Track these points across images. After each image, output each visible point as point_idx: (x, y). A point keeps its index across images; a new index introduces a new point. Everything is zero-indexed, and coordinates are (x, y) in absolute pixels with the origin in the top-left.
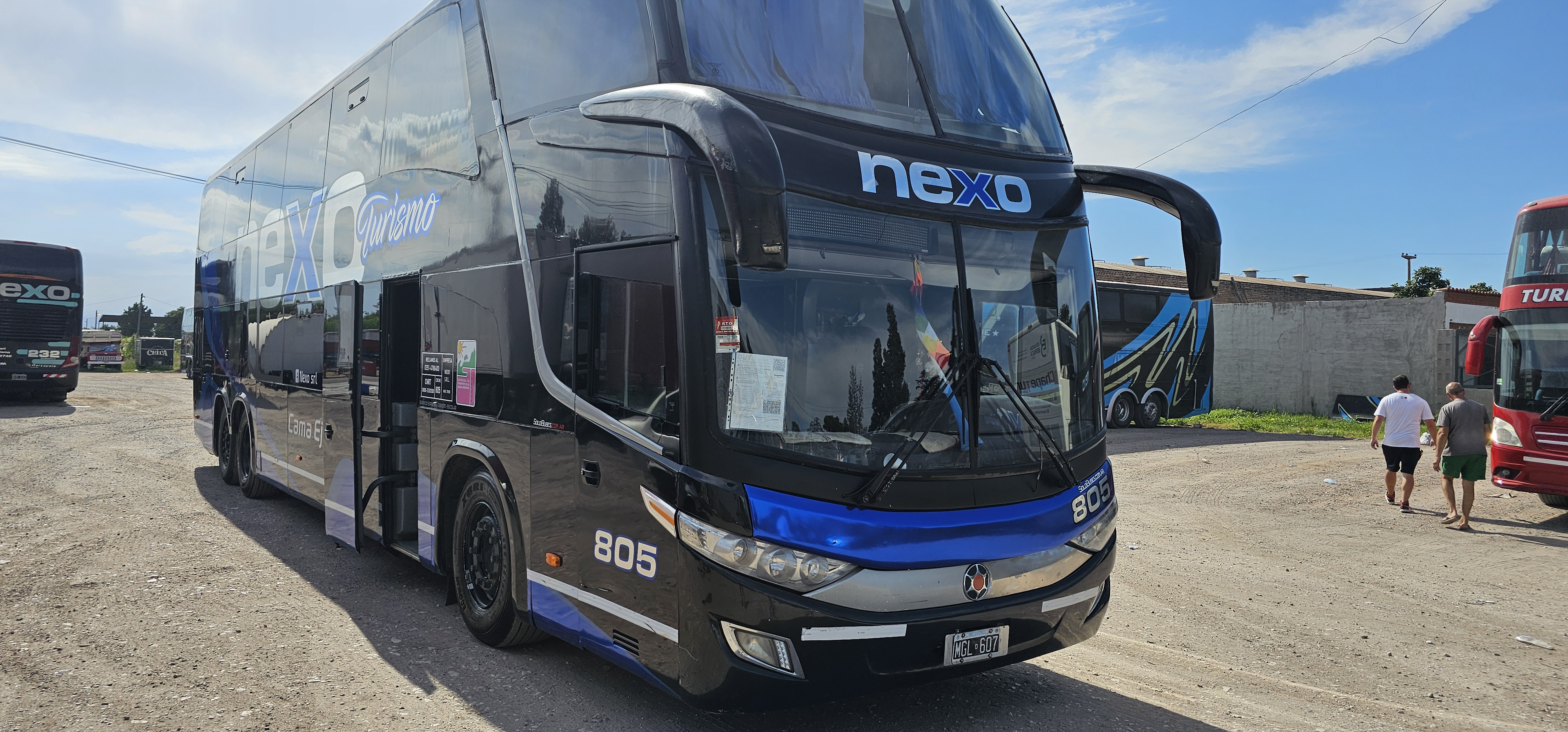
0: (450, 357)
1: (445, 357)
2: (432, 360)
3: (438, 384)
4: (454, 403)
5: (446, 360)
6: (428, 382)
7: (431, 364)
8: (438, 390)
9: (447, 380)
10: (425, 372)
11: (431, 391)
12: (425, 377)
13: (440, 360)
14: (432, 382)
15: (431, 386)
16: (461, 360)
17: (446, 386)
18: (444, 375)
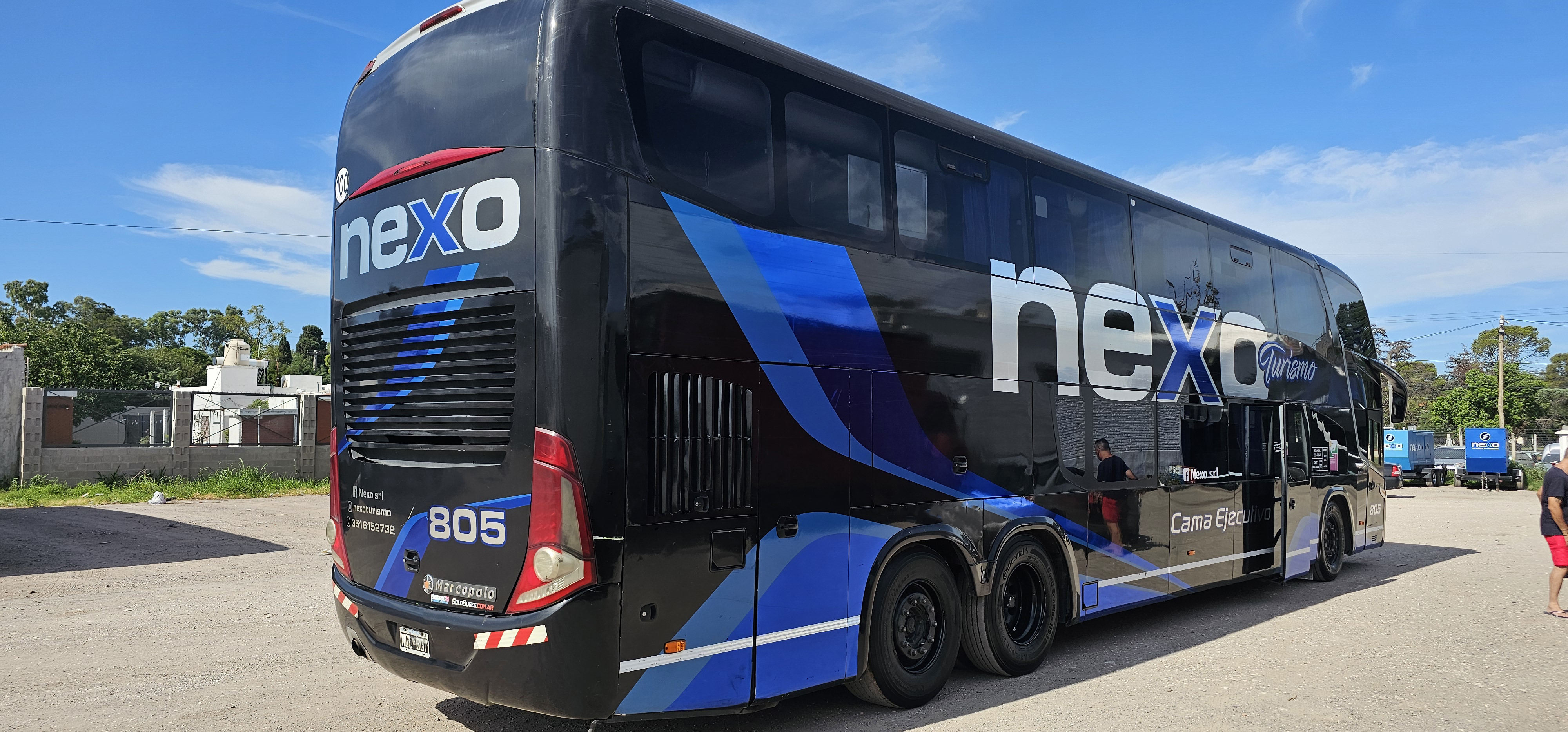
0: (1326, 448)
1: (1324, 448)
2: (1317, 451)
3: (1321, 463)
4: (1329, 471)
5: (1324, 450)
6: (1316, 462)
7: (1316, 453)
8: (1321, 466)
9: (1325, 460)
10: (1314, 457)
11: (1317, 467)
12: (1314, 460)
13: (1321, 451)
14: (1318, 462)
15: (1318, 465)
16: (1331, 449)
17: (1324, 463)
18: (1324, 458)
